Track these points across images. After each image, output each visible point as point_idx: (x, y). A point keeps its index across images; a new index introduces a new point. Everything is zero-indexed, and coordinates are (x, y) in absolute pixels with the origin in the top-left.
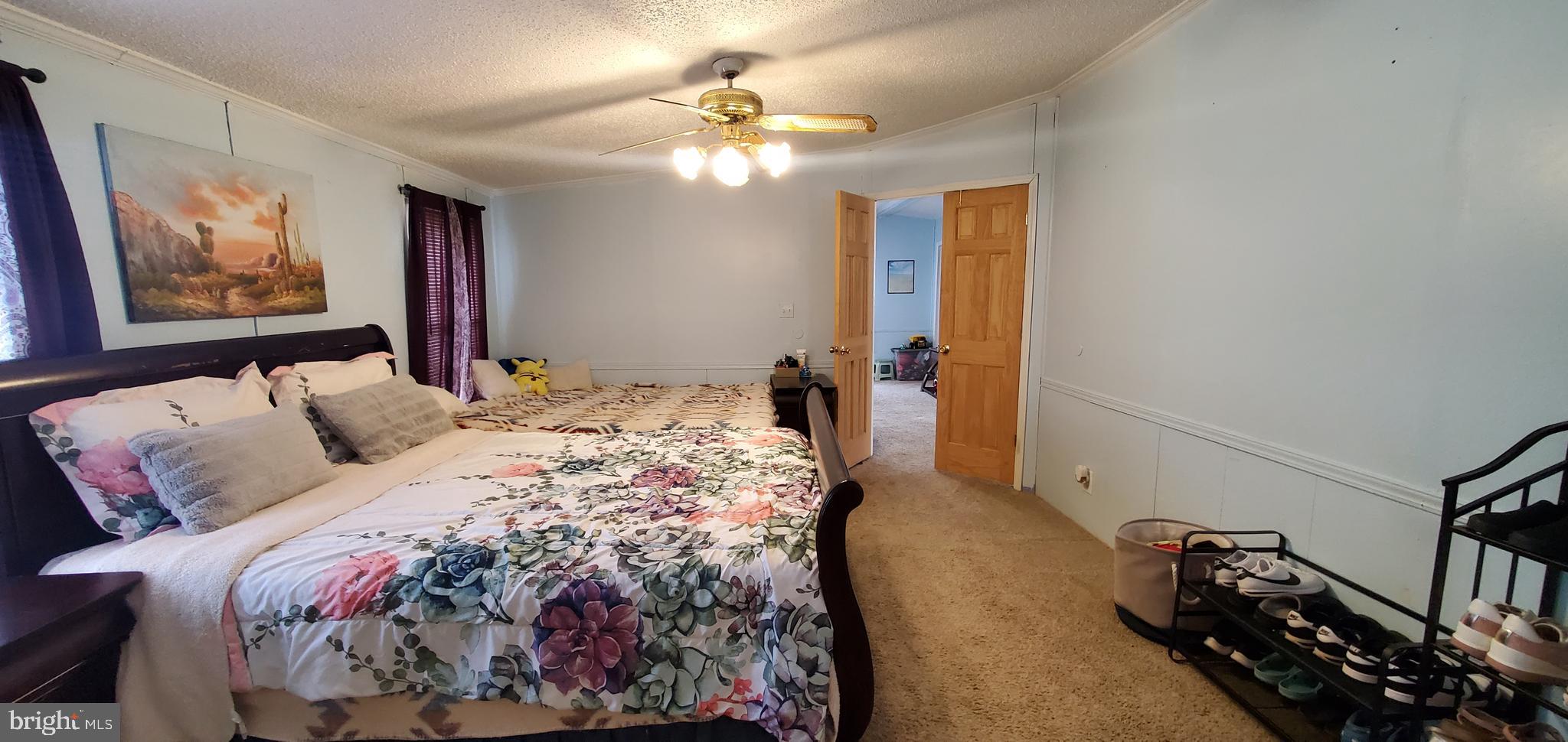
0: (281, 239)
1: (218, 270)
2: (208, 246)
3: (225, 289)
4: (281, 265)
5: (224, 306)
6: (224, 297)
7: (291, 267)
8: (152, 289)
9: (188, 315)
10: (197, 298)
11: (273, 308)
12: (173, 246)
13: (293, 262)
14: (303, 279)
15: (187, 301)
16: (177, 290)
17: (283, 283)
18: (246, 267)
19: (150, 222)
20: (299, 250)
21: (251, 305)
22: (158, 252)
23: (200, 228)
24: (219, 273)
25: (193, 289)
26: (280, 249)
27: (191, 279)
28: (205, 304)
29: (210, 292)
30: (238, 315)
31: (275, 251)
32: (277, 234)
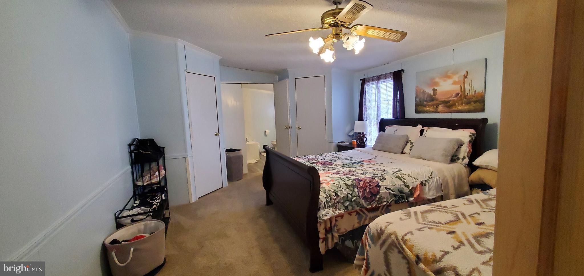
0: (462, 87)
1: (437, 100)
2: (435, 94)
3: (438, 105)
4: (461, 96)
5: (437, 110)
6: (437, 107)
7: (465, 97)
8: (420, 106)
9: (426, 112)
10: (429, 108)
11: (455, 110)
12: (426, 96)
13: (466, 94)
14: (471, 100)
15: (427, 109)
16: (425, 106)
17: (460, 102)
18: (446, 98)
19: (422, 91)
20: (470, 90)
21: (446, 109)
22: (422, 98)
23: (434, 90)
24: (437, 101)
25: (429, 106)
26: (461, 91)
27: (429, 103)
28: (432, 109)
29: (433, 106)
30: (441, 112)
31: (459, 91)
32: (461, 86)
